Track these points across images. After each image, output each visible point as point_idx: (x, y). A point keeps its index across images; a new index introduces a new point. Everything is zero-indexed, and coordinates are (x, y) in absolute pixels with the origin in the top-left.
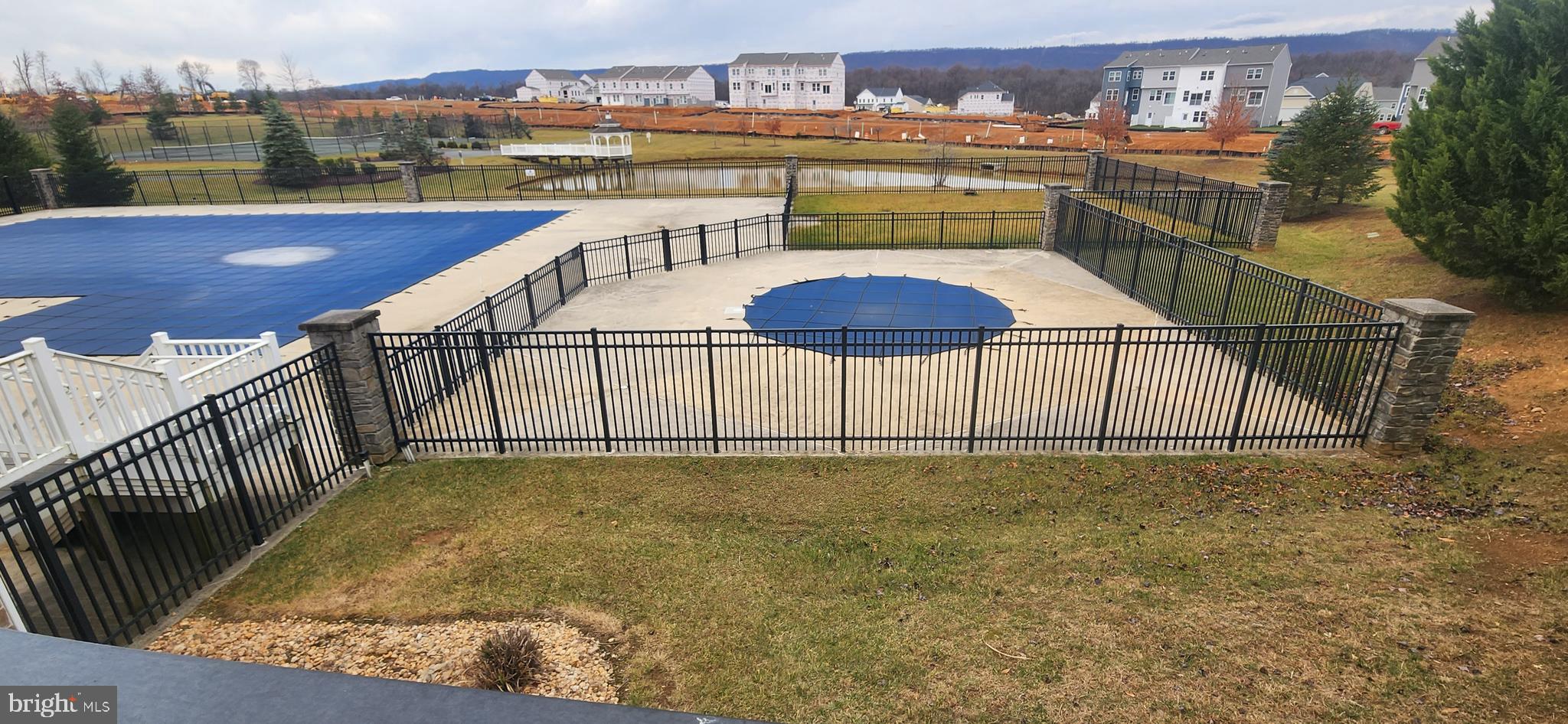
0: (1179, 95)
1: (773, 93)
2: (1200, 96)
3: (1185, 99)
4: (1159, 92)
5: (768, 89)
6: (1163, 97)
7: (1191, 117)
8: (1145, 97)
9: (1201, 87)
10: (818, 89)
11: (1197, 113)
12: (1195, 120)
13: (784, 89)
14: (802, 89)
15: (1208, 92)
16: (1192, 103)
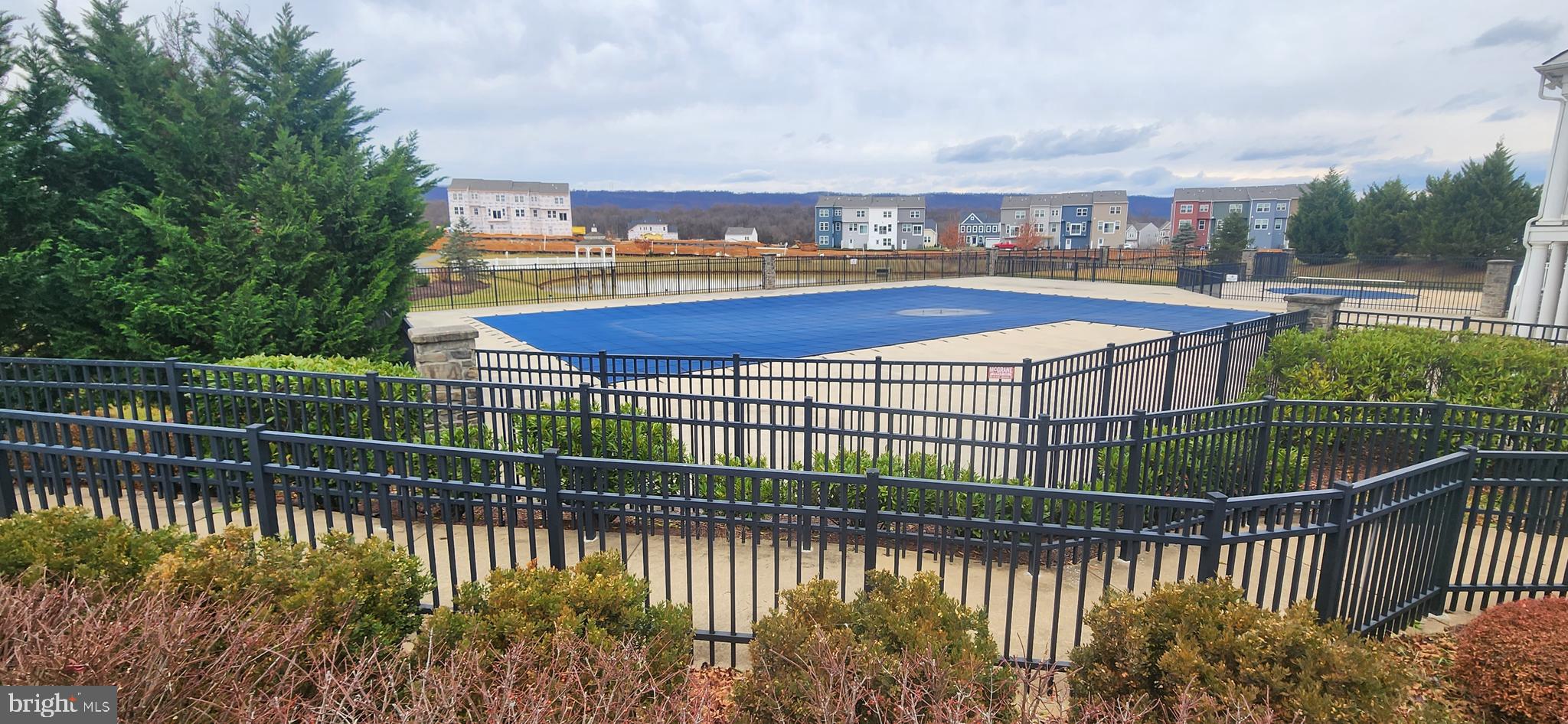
0: (871, 227)
1: (503, 218)
2: (885, 228)
3: (876, 230)
4: (855, 225)
5: (497, 215)
6: (858, 229)
7: (881, 242)
8: (845, 228)
9: (885, 222)
10: (555, 216)
11: (885, 240)
12: (885, 244)
13: (518, 215)
14: (536, 215)
15: (890, 226)
16: (881, 233)
